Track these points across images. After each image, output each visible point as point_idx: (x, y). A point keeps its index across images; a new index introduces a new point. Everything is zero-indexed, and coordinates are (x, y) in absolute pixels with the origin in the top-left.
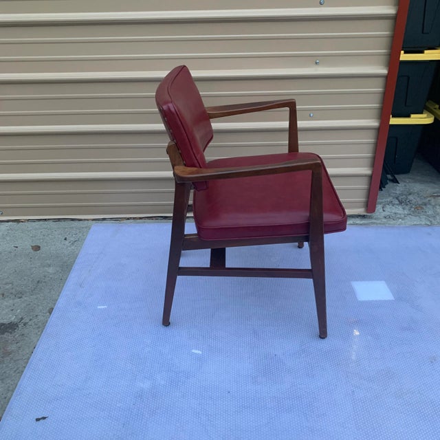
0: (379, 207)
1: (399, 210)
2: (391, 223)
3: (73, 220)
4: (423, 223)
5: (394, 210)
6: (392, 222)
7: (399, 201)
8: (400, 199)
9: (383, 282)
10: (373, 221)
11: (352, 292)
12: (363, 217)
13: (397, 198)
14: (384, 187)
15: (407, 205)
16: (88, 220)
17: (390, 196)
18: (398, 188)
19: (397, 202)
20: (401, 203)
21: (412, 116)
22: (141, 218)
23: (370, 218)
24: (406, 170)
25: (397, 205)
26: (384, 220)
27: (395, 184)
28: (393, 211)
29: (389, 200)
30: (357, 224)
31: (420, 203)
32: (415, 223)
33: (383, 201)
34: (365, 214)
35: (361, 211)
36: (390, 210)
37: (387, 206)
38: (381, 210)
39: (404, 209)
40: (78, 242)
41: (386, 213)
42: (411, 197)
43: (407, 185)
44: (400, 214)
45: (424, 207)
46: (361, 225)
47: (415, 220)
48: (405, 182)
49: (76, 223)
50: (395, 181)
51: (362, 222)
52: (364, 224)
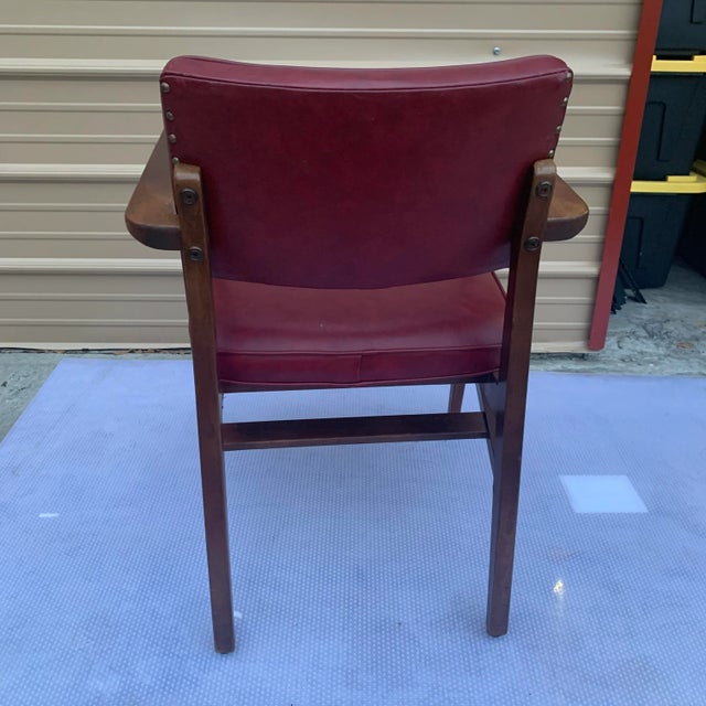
0: (610, 342)
1: (649, 347)
2: (634, 369)
3: (26, 350)
4: (695, 372)
5: (640, 346)
6: (636, 368)
7: (648, 332)
8: (649, 327)
9: (624, 477)
10: (602, 366)
12: (582, 357)
13: (644, 328)
14: (619, 309)
15: (663, 339)
16: (54, 352)
17: (630, 322)
18: (644, 311)
19: (644, 334)
20: (651, 335)
21: (670, 178)
22: (156, 351)
23: (594, 359)
24: (657, 283)
25: (645, 337)
26: (621, 365)
27: (638, 304)
28: (638, 348)
29: (628, 329)
30: (569, 371)
31: (687, 336)
32: (680, 371)
33: (619, 330)
34: (585, 352)
35: (577, 346)
36: (631, 345)
37: (627, 339)
38: (616, 347)
39: (657, 345)
40: (27, 390)
41: (624, 352)
42: (669, 327)
44: (651, 355)
45: (696, 343)
46: (577, 371)
47: (681, 367)
48: (656, 301)
49: (31, 357)
50: (640, 299)
51: (579, 367)
52: (584, 371)
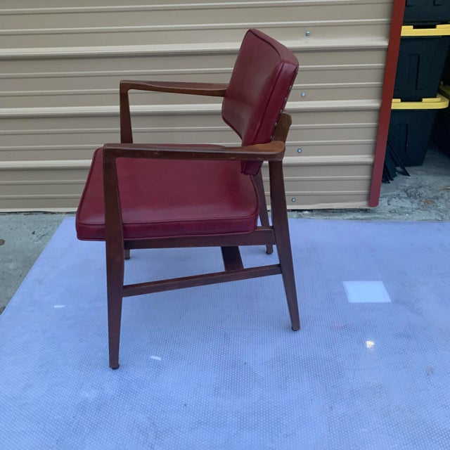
0: (383, 202)
1: (407, 204)
3: (45, 213)
4: (433, 218)
5: (401, 203)
6: (397, 217)
7: (407, 194)
8: (409, 192)
10: (377, 216)
11: (343, 293)
12: (365, 211)
13: (405, 192)
14: (393, 180)
15: (416, 198)
16: (61, 213)
17: (397, 188)
18: (408, 181)
19: (406, 196)
20: (409, 196)
21: (424, 100)
23: (373, 212)
24: (418, 162)
25: (405, 198)
26: (390, 215)
27: (405, 177)
28: (399, 205)
29: (395, 193)
30: (357, 219)
31: (432, 196)
32: (424, 218)
33: (389, 194)
34: (368, 208)
35: (362, 204)
36: (396, 203)
37: (394, 199)
38: (386, 204)
39: (412, 202)
40: (46, 236)
41: (391, 207)
42: (421, 191)
43: (418, 178)
44: (407, 209)
45: (436, 201)
46: (362, 219)
47: (424, 215)
48: (417, 174)
49: (48, 217)
50: (406, 173)
51: (363, 217)
52: (366, 219)
